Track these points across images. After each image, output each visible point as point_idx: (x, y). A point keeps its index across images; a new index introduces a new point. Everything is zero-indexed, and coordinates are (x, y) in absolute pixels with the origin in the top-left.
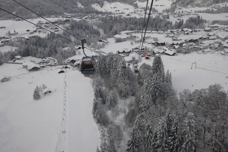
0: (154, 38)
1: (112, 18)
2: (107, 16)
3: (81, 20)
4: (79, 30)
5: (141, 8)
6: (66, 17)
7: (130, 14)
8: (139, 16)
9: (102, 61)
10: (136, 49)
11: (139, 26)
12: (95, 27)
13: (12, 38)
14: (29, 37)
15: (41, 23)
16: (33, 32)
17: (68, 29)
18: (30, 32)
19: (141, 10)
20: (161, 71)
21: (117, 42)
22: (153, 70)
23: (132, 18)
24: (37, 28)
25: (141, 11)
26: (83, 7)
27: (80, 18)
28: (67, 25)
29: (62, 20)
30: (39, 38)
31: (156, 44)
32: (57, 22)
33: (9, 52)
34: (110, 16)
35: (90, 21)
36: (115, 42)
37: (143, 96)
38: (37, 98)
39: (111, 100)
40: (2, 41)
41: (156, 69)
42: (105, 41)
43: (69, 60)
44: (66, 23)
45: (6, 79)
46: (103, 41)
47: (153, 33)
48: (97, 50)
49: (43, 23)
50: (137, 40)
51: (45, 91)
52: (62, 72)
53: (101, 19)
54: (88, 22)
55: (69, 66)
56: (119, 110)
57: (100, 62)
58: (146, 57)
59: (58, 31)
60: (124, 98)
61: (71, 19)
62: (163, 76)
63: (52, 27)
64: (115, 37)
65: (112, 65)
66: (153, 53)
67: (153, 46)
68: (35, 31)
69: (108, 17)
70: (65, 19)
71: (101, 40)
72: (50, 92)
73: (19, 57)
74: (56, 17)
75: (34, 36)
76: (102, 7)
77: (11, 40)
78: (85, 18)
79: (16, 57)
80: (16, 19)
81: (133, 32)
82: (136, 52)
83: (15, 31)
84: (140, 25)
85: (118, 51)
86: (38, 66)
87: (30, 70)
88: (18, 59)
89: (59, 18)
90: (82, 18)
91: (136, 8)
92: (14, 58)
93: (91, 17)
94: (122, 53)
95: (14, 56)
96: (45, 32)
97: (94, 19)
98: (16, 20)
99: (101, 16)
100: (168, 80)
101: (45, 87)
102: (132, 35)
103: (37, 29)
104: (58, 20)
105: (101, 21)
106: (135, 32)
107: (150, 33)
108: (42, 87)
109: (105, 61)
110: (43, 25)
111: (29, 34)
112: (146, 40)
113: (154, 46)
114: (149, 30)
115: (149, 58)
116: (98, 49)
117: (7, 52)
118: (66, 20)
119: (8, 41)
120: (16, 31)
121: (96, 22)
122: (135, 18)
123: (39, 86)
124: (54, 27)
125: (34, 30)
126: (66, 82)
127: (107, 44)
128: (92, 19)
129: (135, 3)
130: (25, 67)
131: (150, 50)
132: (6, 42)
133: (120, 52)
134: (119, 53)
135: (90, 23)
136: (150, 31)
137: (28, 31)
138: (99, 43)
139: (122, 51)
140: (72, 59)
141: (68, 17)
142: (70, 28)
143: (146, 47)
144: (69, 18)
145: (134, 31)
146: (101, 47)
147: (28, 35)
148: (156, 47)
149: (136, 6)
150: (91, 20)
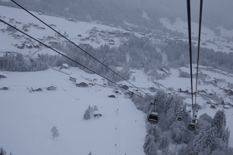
0: (229, 83)
1: (183, 43)
2: (176, 39)
3: (143, 37)
4: (139, 49)
5: (224, 37)
6: (127, 30)
7: (207, 43)
8: (218, 48)
9: (160, 98)
10: (202, 92)
11: (214, 63)
12: (158, 50)
13: (60, 41)
14: (80, 44)
15: (96, 30)
16: (85, 39)
17: (125, 44)
18: (82, 38)
19: (223, 39)
20: (221, 127)
21: (181, 77)
22: (213, 123)
23: (208, 50)
24: (90, 34)
25: (223, 41)
26: (148, 18)
27: (143, 34)
28: (125, 39)
29: (121, 31)
30: (91, 48)
31: (229, 92)
32: (115, 33)
33: (56, 56)
34: (180, 39)
35: (153, 41)
36: (178, 76)
37: (195, 144)
38: (87, 118)
39: (164, 140)
40: (50, 42)
41: (216, 123)
42: (167, 72)
43: (122, 84)
44: (125, 37)
45: (53, 88)
46: (165, 71)
47: (230, 76)
48: (155, 81)
49: (99, 30)
50: (207, 80)
51: (96, 113)
52: (113, 96)
53: (167, 41)
54: (151, 41)
55: (120, 91)
56: (169, 152)
57: (158, 98)
58: (212, 105)
59: (113, 44)
60: (176, 143)
61: (132, 32)
62: (221, 132)
63: (108, 38)
64: (180, 69)
65: (171, 106)
66: (221, 102)
67: (225, 94)
68: (88, 39)
69: (178, 41)
70: (125, 31)
71: (163, 69)
72: (101, 115)
73: (66, 65)
74: (115, 26)
75: (85, 43)
76: (172, 24)
77: (60, 42)
78: (149, 35)
79: (63, 64)
80: (69, 18)
81: (204, 69)
82: (202, 95)
83: (65, 33)
84: (216, 62)
85: (180, 89)
86: (87, 82)
87: (77, 85)
88: (65, 67)
89: (118, 29)
90: (144, 35)
91: (217, 36)
92: (60, 65)
93: (156, 36)
94: (184, 92)
95: (61, 63)
96: (98, 43)
97: (159, 38)
98: (69, 20)
99: (169, 37)
100: (225, 137)
101: (96, 109)
102: (202, 73)
103: (90, 37)
104: (117, 31)
105: (167, 44)
106: (207, 70)
107: (226, 75)
108: (93, 108)
109: (164, 98)
110: (98, 33)
111: (80, 39)
112: (219, 84)
113: (227, 94)
114: (227, 71)
115: (216, 107)
116: (157, 79)
117: (54, 56)
118: (126, 33)
119: (56, 43)
120: (67, 33)
121: (162, 43)
122: (212, 50)
123: (91, 107)
124: (110, 39)
125: (87, 37)
126: (118, 110)
127: (169, 76)
128: (157, 38)
129: (218, 28)
130: (72, 79)
131: (219, 97)
132: (54, 44)
133: (183, 90)
134: (181, 91)
135: (154, 44)
136: (227, 73)
137: (80, 36)
138: (159, 72)
139: (185, 90)
140: (125, 84)
141: (129, 30)
142: (128, 44)
143: (215, 93)
144: (129, 32)
145: (206, 67)
146: (161, 78)
147: (79, 42)
148: (228, 96)
149: (217, 33)
150: (155, 39)
